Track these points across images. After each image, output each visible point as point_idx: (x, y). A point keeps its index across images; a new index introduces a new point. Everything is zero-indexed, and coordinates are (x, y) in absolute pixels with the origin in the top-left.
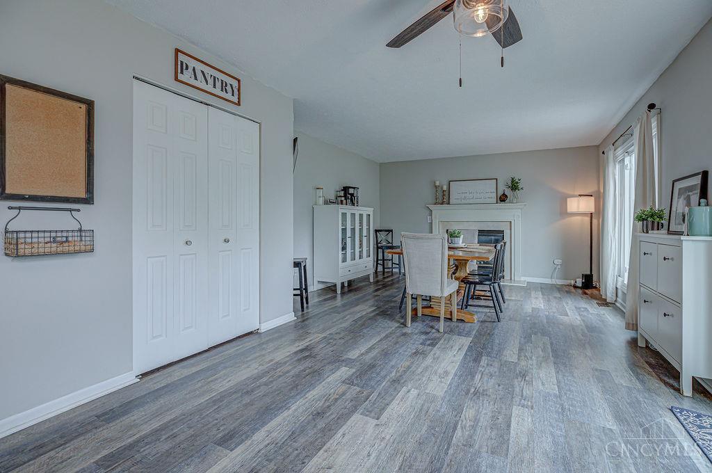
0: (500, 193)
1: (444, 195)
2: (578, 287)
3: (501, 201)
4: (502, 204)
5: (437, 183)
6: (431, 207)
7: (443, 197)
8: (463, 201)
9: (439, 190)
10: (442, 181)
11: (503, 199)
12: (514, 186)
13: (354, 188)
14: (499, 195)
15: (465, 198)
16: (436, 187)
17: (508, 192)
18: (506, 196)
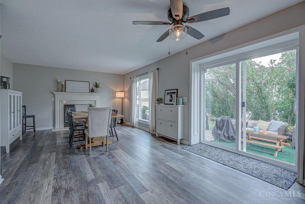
0: (91, 88)
1: (63, 87)
2: (119, 124)
3: (92, 92)
4: (92, 93)
5: (59, 81)
6: (55, 93)
7: (62, 88)
8: (73, 91)
9: (60, 84)
10: (61, 80)
11: (92, 91)
12: (97, 86)
13: (7, 78)
14: (90, 89)
15: (74, 89)
16: (58, 83)
17: (94, 88)
18: (94, 90)
